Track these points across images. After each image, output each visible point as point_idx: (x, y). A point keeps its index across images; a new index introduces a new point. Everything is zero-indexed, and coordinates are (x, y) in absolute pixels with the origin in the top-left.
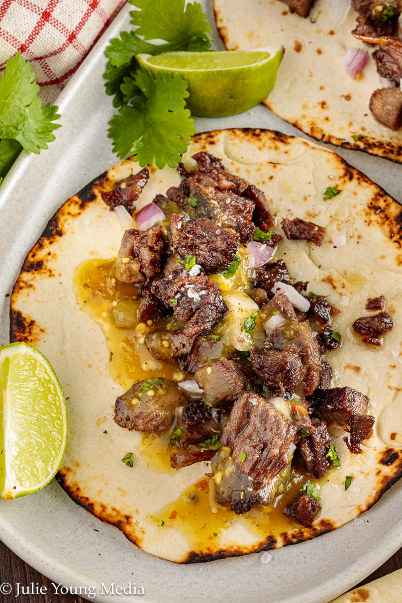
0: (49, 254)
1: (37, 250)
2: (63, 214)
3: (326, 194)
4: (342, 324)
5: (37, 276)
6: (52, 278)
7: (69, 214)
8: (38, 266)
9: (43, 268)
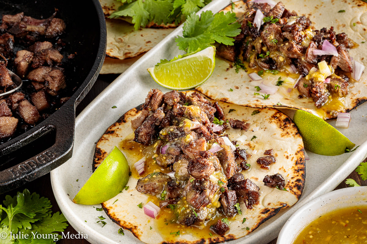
0: (118, 128)
1: (113, 126)
2: (127, 114)
3: (253, 112)
4: (252, 161)
5: (111, 136)
6: (117, 137)
7: (130, 114)
8: (112, 132)
9: (114, 133)
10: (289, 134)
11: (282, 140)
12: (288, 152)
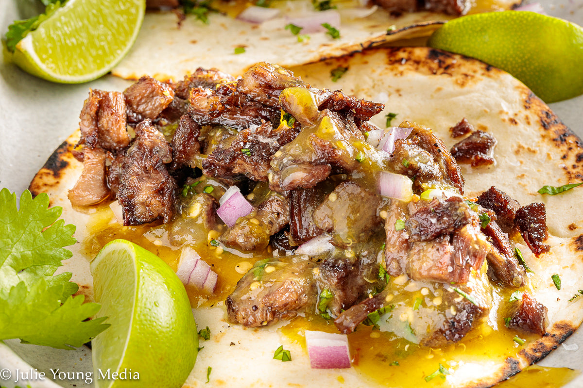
3: (332, 76)
7: (46, 185)
10: (473, 77)
11: (469, 92)
12: (505, 109)
